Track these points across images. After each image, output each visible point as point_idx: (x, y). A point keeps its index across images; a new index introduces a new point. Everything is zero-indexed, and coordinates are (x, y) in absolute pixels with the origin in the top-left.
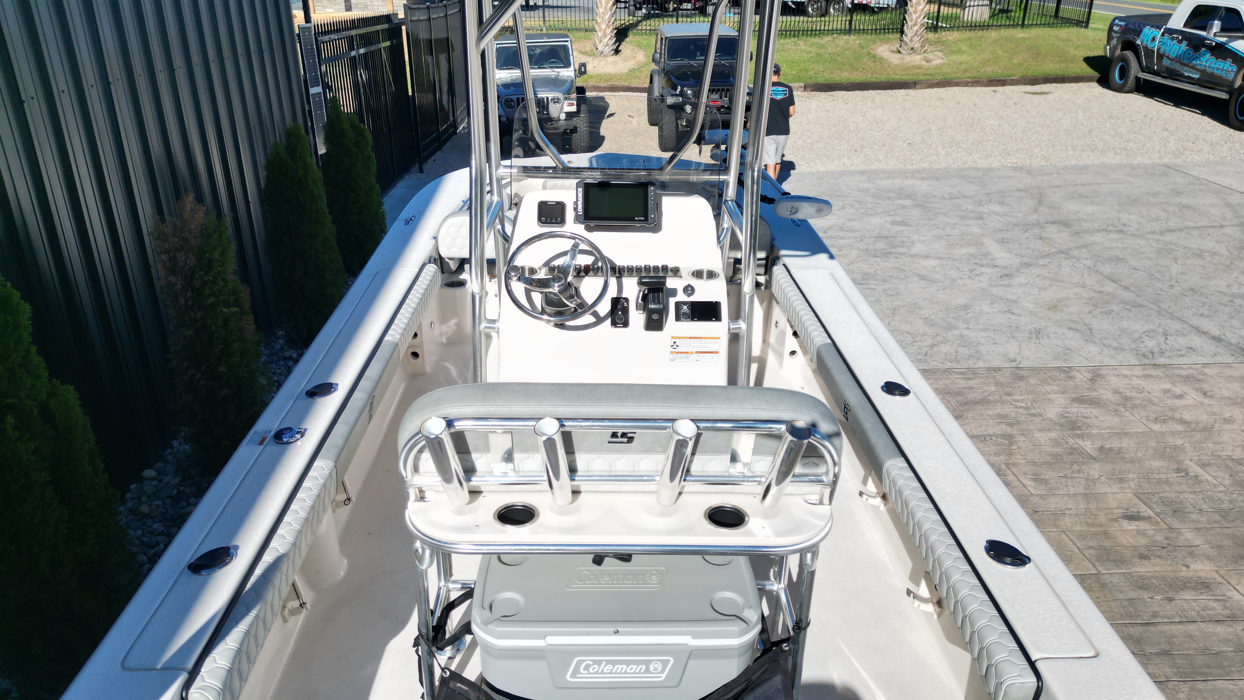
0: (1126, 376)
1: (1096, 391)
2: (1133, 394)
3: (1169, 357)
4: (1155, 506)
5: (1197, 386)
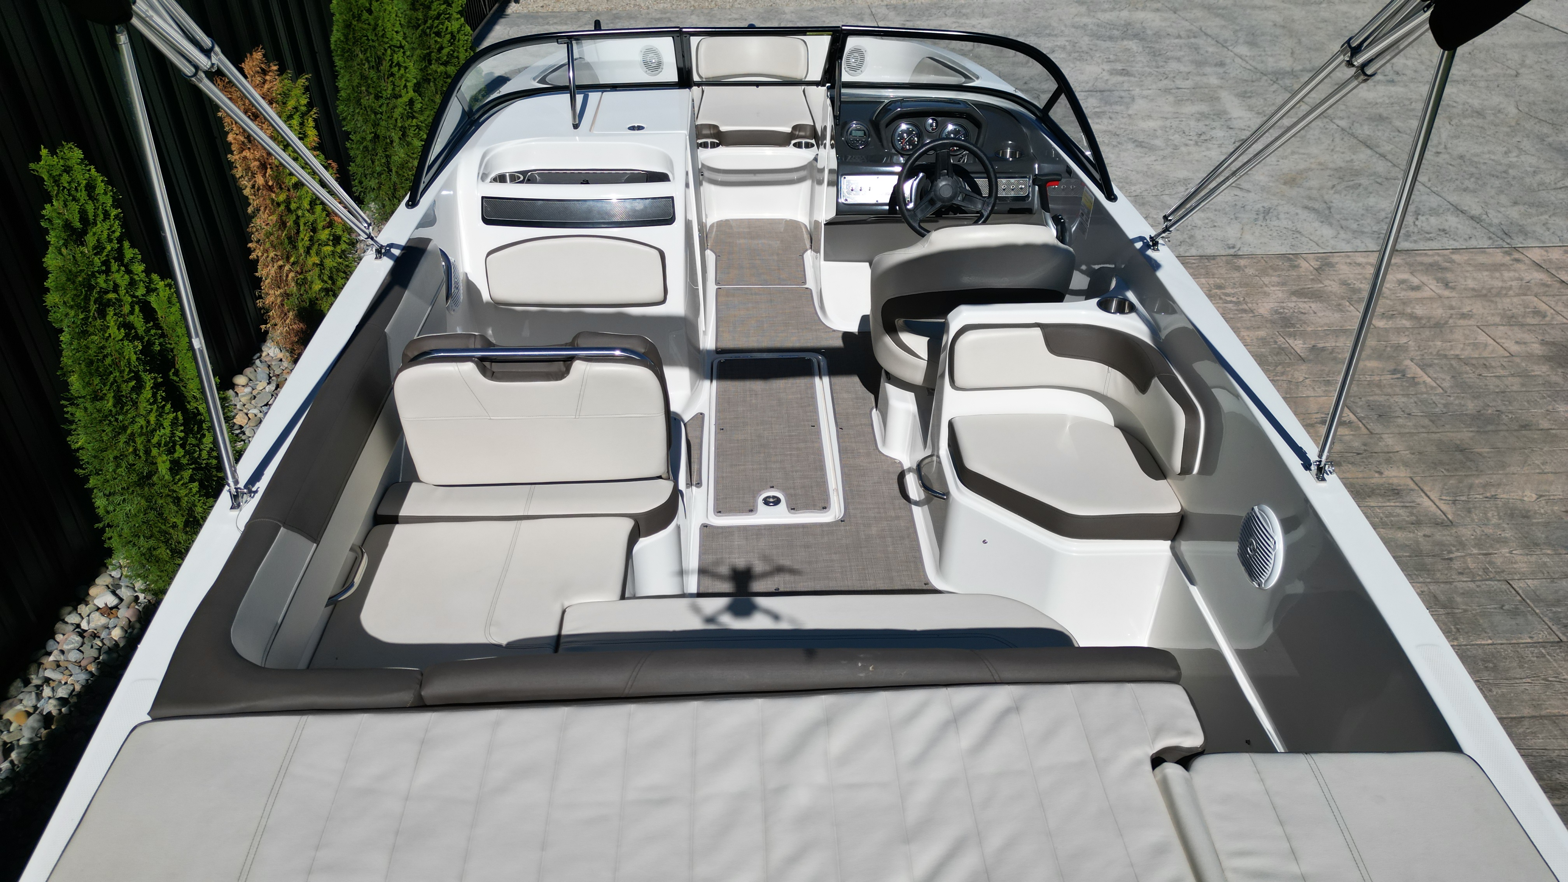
1: (1321, 282)
2: (1362, 286)
5: (1440, 275)
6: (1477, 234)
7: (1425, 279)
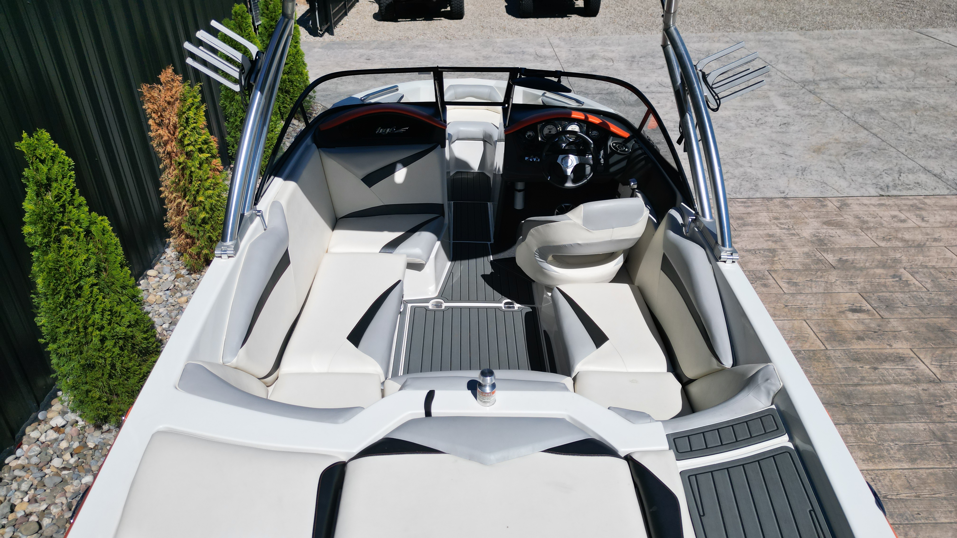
0: (866, 205)
1: (842, 216)
2: (868, 219)
3: (900, 190)
4: (873, 302)
5: (918, 212)
6: (939, 186)
7: (908, 215)
